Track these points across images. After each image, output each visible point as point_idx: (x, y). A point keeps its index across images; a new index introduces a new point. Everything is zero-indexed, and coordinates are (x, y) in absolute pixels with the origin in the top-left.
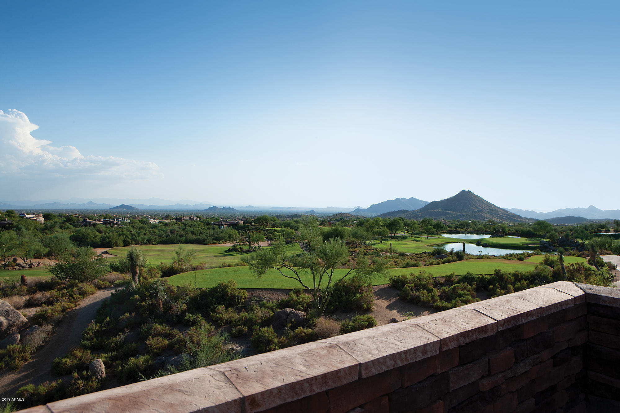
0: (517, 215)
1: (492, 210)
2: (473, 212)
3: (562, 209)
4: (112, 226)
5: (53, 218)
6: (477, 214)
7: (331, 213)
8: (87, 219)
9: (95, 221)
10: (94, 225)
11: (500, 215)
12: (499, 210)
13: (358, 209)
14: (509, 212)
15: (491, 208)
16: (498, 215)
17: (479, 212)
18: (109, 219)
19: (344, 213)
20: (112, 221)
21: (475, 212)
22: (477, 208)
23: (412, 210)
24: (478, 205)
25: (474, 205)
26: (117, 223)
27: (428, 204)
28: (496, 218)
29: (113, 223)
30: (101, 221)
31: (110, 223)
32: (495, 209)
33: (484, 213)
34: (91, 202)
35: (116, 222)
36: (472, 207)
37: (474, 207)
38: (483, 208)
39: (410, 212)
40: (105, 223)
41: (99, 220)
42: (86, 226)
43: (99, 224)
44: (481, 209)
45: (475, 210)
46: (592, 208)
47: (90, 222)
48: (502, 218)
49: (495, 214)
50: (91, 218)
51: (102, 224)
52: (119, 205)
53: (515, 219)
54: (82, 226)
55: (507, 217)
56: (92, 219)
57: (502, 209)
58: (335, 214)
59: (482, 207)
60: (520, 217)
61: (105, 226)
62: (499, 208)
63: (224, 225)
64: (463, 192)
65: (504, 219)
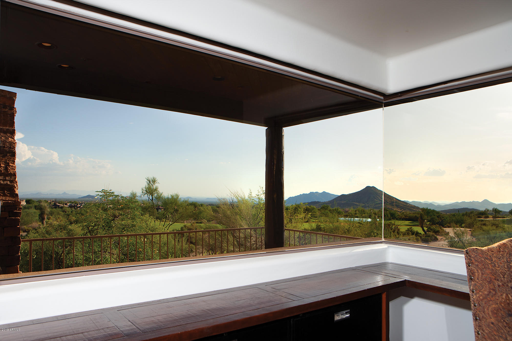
0: (416, 207)
2: (376, 203)
3: (458, 202)
4: (75, 209)
5: (33, 203)
6: (380, 205)
8: (57, 203)
9: (63, 205)
10: (62, 208)
11: (400, 206)
12: (400, 202)
14: (409, 204)
15: (392, 201)
16: (399, 206)
18: (73, 204)
20: (76, 205)
21: (379, 203)
23: (323, 202)
24: (381, 198)
25: (378, 198)
26: (80, 207)
27: (337, 196)
29: (77, 207)
30: (68, 205)
31: (74, 206)
33: (386, 204)
34: (65, 192)
35: (79, 205)
36: (376, 200)
37: (377, 200)
39: (321, 203)
40: (70, 206)
41: (66, 204)
42: (55, 208)
43: (65, 207)
45: (378, 202)
46: (486, 201)
47: (59, 205)
50: (61, 202)
51: (68, 207)
52: (86, 195)
53: (414, 209)
54: (53, 208)
55: (407, 208)
56: (61, 204)
57: (403, 202)
60: (418, 208)
61: (70, 208)
63: (161, 209)
64: (368, 188)
65: (404, 209)
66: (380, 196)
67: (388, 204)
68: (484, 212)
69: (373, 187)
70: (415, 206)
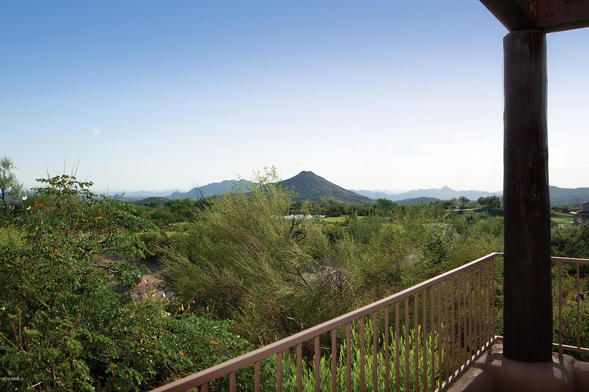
0: (365, 197)
1: (336, 192)
2: (315, 194)
3: (415, 190)
7: (142, 198)
11: (345, 197)
12: (344, 192)
13: (176, 193)
14: (356, 193)
15: (335, 190)
16: (344, 197)
17: (321, 194)
19: (158, 198)
22: (320, 190)
24: (320, 186)
25: (316, 186)
28: (341, 200)
32: (340, 191)
36: (313, 189)
37: (316, 189)
38: (326, 190)
44: (324, 191)
45: (317, 192)
46: (446, 189)
48: (348, 200)
49: (340, 196)
53: (362, 201)
55: (354, 199)
57: (349, 191)
58: (146, 199)
59: (324, 189)
60: (367, 199)
64: (303, 173)
65: (350, 201)
66: (319, 184)
67: (330, 194)
68: (450, 202)
69: (310, 173)
70: (363, 197)
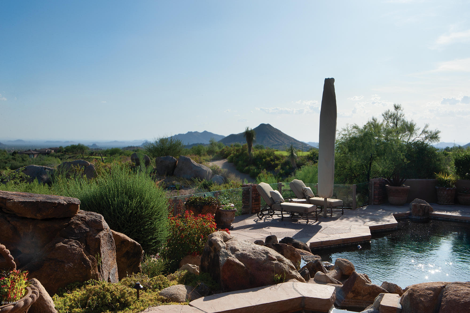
12: (299, 143)
15: (290, 142)
16: (298, 148)
17: (279, 145)
22: (277, 141)
24: (277, 138)
27: (223, 138)
32: (295, 143)
33: (284, 146)
38: (282, 141)
62: (298, 141)
63: (34, 154)
69: (269, 125)
